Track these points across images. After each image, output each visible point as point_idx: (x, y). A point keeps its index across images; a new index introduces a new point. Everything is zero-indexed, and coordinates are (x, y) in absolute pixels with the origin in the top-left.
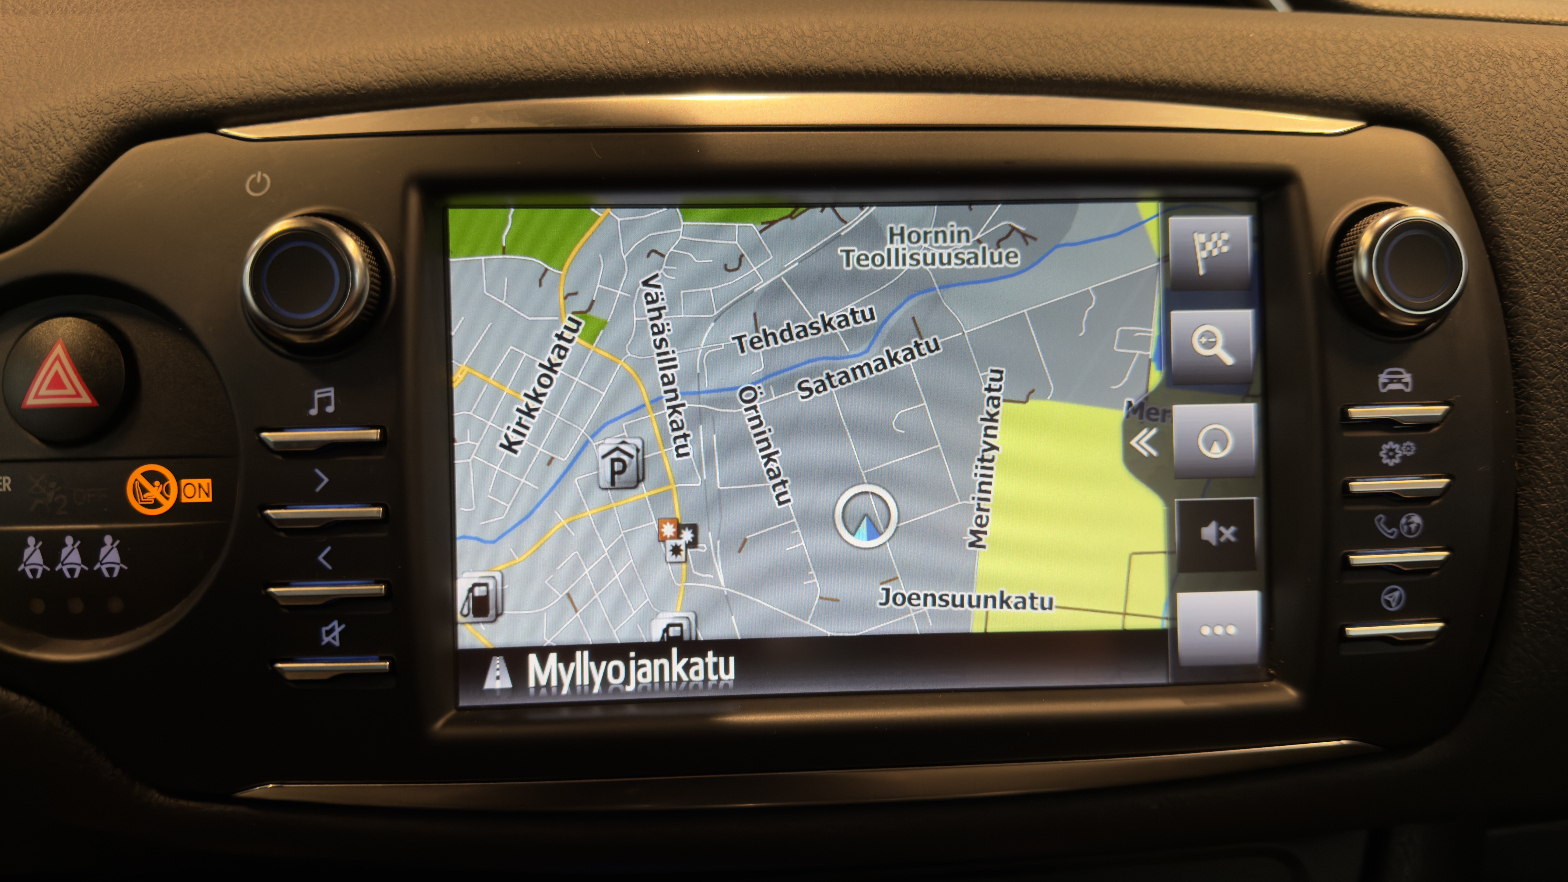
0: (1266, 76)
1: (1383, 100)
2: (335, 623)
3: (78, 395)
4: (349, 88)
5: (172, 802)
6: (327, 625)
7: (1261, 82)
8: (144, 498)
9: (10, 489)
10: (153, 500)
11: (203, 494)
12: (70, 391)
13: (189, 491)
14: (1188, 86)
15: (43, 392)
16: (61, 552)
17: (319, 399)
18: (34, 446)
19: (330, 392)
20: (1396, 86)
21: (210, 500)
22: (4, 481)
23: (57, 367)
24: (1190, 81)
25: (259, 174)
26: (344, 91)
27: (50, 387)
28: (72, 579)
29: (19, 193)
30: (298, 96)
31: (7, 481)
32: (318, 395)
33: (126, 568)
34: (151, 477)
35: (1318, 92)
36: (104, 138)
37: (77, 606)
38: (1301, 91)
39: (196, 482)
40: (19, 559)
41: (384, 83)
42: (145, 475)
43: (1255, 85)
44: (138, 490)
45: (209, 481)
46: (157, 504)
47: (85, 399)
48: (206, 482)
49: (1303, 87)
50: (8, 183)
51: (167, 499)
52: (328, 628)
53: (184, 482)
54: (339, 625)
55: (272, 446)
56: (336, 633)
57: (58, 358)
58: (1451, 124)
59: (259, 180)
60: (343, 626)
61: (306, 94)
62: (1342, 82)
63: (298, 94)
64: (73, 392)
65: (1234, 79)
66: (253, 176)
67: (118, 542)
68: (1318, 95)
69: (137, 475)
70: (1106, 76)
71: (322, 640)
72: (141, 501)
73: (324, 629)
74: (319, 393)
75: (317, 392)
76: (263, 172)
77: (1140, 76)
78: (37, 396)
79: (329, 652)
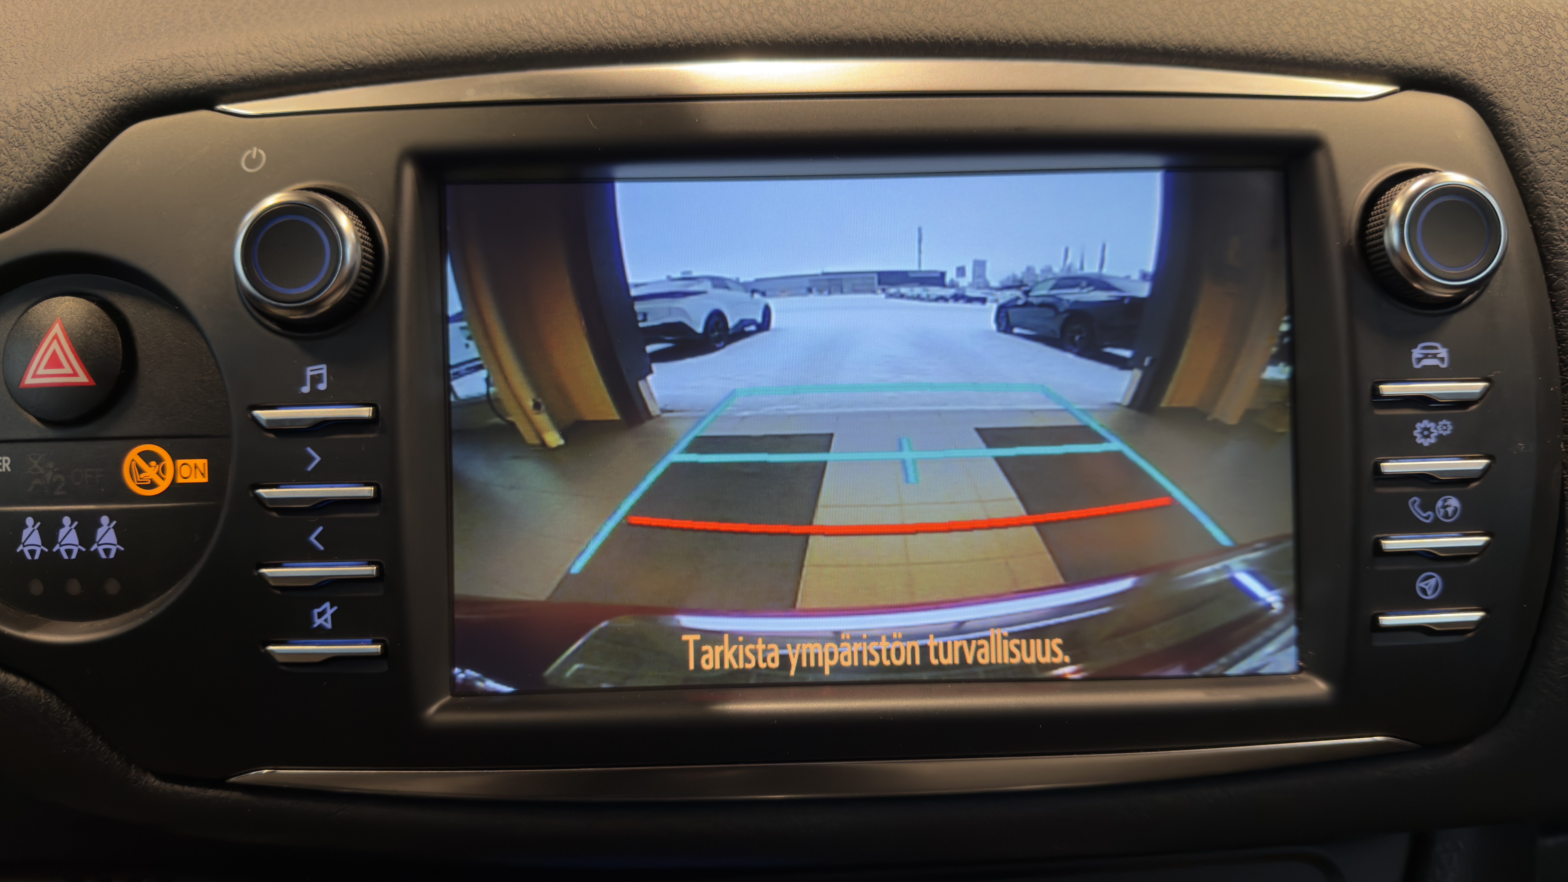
0: (1293, 39)
1: (1417, 63)
2: (327, 605)
3: (75, 374)
4: (345, 63)
5: (168, 787)
6: (318, 607)
7: (1287, 46)
8: (141, 479)
9: (9, 470)
10: (150, 481)
11: (199, 474)
12: (67, 370)
13: (185, 471)
14: (1210, 51)
15: (41, 371)
16: (58, 532)
17: (311, 376)
18: (33, 427)
19: (322, 369)
20: (1431, 49)
21: (205, 480)
22: (4, 461)
23: (55, 346)
24: (1211, 46)
25: (255, 149)
26: (341, 67)
27: (47, 367)
28: (69, 560)
29: (20, 172)
30: (295, 72)
31: (6, 461)
32: (310, 372)
33: (122, 549)
34: (148, 457)
35: (1348, 55)
36: (104, 116)
37: (74, 587)
38: (1330, 55)
39: (191, 462)
40: (18, 541)
41: (381, 58)
42: (141, 454)
43: (1280, 49)
44: (135, 470)
45: (205, 461)
46: (153, 485)
47: (82, 378)
48: (202, 463)
49: (1332, 50)
50: (9, 162)
51: (163, 479)
52: (320, 610)
53: (180, 462)
54: (331, 607)
55: (264, 424)
56: (328, 615)
57: (56, 337)
58: (1490, 88)
59: (254, 156)
60: (335, 608)
61: (303, 69)
62: (1374, 45)
63: (295, 69)
64: (71, 372)
65: (1258, 43)
66: (249, 152)
67: (114, 523)
68: (1348, 59)
69: (133, 456)
70: (1122, 41)
71: (314, 623)
72: (138, 482)
73: (316, 611)
74: (311, 371)
75: (309, 369)
76: (258, 148)
77: (1159, 41)
78: (35, 376)
79: (321, 635)
